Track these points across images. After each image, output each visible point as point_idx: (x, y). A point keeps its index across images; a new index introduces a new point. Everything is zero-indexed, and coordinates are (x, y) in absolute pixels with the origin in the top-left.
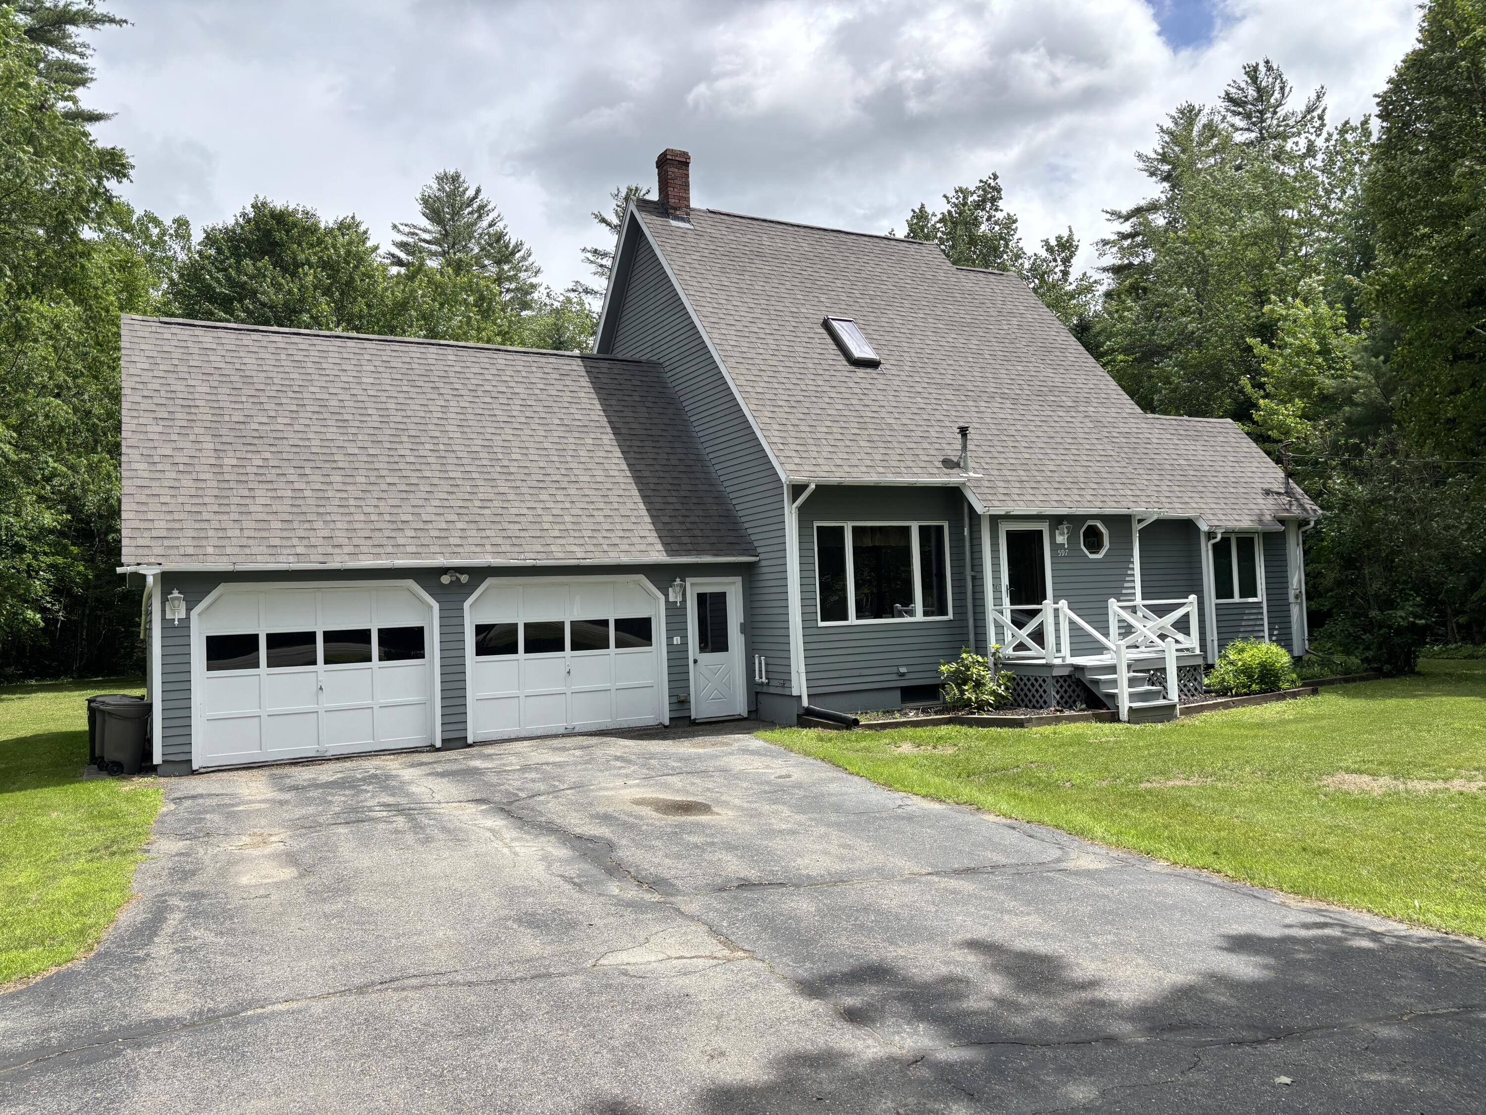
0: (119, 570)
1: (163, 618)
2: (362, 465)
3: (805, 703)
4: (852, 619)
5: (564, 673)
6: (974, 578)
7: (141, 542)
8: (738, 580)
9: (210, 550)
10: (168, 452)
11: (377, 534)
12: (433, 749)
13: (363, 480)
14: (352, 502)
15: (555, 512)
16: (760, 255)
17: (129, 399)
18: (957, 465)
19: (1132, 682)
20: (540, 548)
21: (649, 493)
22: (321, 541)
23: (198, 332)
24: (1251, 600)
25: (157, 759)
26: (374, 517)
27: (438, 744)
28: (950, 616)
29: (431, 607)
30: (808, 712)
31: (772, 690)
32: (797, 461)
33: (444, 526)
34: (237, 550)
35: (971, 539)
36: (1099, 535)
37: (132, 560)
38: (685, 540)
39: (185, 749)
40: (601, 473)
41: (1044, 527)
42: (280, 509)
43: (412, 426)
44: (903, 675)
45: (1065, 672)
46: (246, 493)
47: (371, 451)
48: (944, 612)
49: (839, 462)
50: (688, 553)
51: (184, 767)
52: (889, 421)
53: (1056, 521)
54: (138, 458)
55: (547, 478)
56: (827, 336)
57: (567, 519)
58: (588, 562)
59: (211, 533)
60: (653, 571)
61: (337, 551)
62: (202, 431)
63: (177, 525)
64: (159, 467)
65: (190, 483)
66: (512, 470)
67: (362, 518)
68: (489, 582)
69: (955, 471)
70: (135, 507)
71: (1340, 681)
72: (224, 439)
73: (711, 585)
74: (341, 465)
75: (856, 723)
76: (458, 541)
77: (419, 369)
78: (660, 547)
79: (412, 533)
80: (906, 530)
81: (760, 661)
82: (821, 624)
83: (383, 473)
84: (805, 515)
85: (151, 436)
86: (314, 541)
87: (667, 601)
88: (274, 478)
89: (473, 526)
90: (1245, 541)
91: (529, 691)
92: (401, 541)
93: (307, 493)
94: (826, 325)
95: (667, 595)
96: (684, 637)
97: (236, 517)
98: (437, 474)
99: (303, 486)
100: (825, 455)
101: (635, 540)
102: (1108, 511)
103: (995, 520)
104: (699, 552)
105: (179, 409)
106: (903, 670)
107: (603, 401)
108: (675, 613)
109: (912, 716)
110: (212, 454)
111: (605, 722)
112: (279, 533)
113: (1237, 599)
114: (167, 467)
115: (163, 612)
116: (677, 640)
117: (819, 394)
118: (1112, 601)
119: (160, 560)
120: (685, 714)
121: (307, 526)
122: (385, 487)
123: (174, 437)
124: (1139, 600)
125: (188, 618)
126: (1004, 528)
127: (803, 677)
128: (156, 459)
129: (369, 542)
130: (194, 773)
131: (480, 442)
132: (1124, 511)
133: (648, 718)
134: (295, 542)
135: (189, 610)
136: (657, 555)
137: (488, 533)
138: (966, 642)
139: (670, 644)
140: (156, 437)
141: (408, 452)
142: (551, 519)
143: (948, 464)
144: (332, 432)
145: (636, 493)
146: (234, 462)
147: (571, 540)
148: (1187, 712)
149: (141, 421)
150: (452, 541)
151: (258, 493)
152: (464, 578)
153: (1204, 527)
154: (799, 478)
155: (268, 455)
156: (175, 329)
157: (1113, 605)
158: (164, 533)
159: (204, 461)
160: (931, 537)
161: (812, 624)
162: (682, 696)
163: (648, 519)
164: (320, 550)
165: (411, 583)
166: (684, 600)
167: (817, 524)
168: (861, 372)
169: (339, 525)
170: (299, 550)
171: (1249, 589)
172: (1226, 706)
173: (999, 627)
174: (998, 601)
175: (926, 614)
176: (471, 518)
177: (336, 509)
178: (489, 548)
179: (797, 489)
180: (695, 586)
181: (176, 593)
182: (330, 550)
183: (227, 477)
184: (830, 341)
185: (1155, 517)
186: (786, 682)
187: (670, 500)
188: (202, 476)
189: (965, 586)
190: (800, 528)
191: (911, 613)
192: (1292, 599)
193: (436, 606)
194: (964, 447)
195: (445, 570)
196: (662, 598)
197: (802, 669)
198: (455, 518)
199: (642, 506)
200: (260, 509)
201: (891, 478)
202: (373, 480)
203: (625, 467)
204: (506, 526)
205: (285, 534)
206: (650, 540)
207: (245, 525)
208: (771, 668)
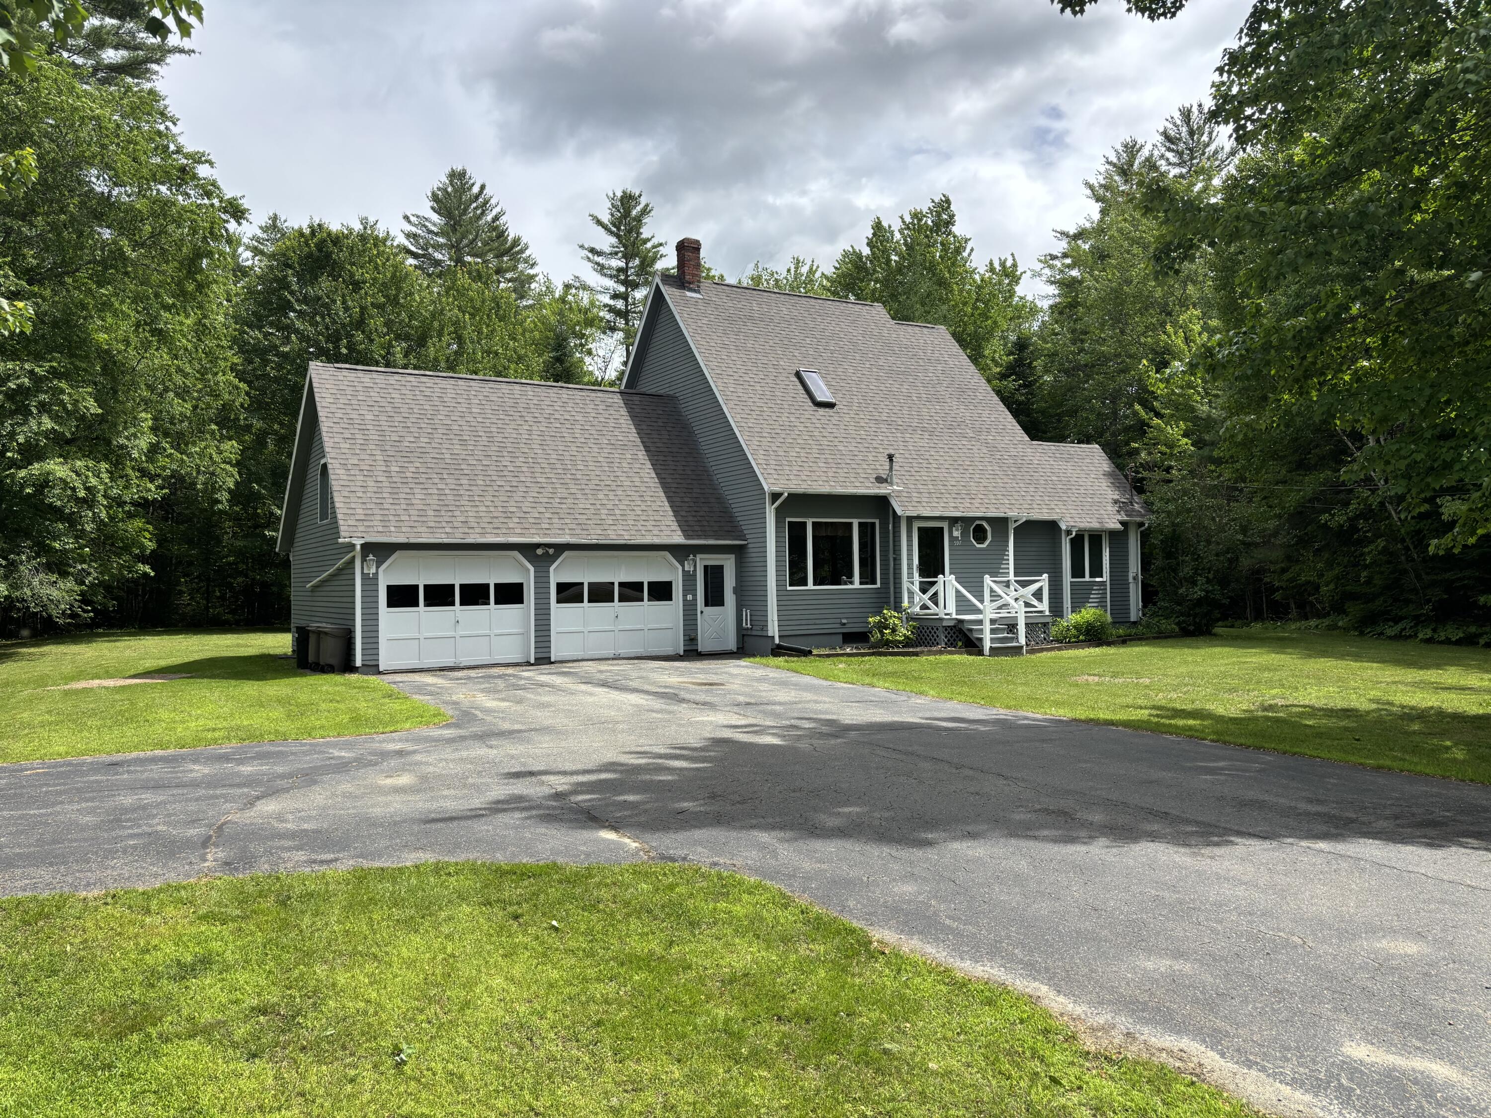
0: (340, 540)
1: (362, 573)
2: (480, 472)
3: (777, 641)
4: (810, 586)
5: (613, 616)
6: (895, 559)
7: (350, 523)
8: (733, 557)
9: (393, 529)
10: (356, 462)
11: (495, 520)
12: (528, 664)
13: (481, 483)
14: (476, 498)
15: (608, 507)
16: (751, 318)
17: (326, 424)
18: (886, 481)
19: (993, 631)
20: (600, 532)
21: (671, 494)
22: (460, 525)
23: (360, 374)
24: (1098, 579)
25: (358, 663)
26: (492, 509)
27: (532, 661)
28: (878, 585)
29: (528, 570)
30: (779, 647)
31: (754, 633)
32: (776, 476)
33: (537, 515)
34: (409, 529)
35: (894, 532)
36: (984, 531)
37: (347, 534)
38: (697, 528)
39: (375, 657)
40: (637, 479)
41: (945, 525)
42: (431, 502)
43: (509, 445)
44: (844, 624)
45: (952, 624)
46: (408, 491)
47: (485, 463)
48: (874, 583)
49: (804, 478)
50: (699, 537)
51: (374, 669)
52: (840, 448)
53: (953, 521)
54: (338, 466)
55: (602, 483)
56: (798, 383)
57: (617, 512)
58: (632, 542)
59: (391, 518)
60: (674, 549)
61: (471, 531)
62: (374, 447)
63: (370, 512)
64: (352, 472)
65: (373, 484)
66: (579, 477)
67: (484, 509)
68: (566, 554)
69: (884, 485)
70: (342, 499)
71: (1155, 638)
72: (389, 453)
73: (714, 560)
74: (466, 472)
75: (810, 652)
76: (547, 526)
77: (510, 402)
78: (680, 533)
79: (517, 520)
80: (850, 525)
81: (746, 613)
82: (789, 588)
83: (494, 478)
84: (780, 513)
85: (343, 451)
86: (456, 524)
87: (683, 570)
88: (424, 481)
89: (556, 516)
90: (1096, 538)
91: (591, 629)
92: (511, 525)
93: (447, 492)
94: (798, 375)
95: (683, 566)
96: (695, 595)
97: (405, 507)
98: (529, 479)
99: (444, 487)
100: (795, 472)
101: (663, 528)
102: (989, 515)
103: (910, 519)
104: (706, 537)
105: (357, 431)
106: (844, 621)
107: (637, 426)
108: (690, 580)
109: (848, 650)
110: (382, 463)
111: (640, 651)
112: (433, 519)
113: (1087, 578)
114: (357, 473)
115: (362, 568)
116: (689, 597)
117: (792, 427)
118: (987, 577)
119: (364, 535)
120: (694, 648)
121: (450, 514)
122: (496, 488)
123: (358, 452)
124: (1012, 577)
125: (377, 573)
126: (916, 525)
127: (776, 623)
128: (350, 467)
129: (491, 526)
130: (380, 673)
131: (555, 457)
132: (1002, 515)
133: (669, 650)
134: (444, 524)
135: (377, 568)
136: (678, 538)
137: (567, 521)
138: (888, 603)
139: (685, 600)
140: (347, 451)
141: (508, 464)
142: (606, 512)
143: (880, 480)
144: (457, 449)
145: (662, 494)
146: (397, 469)
147: (620, 527)
148: (1032, 652)
149: (336, 440)
150: (544, 526)
151: (416, 491)
152: (551, 551)
153: (1064, 527)
154: (776, 489)
155: (418, 465)
156: (345, 373)
157: (988, 579)
158: (363, 517)
159: (378, 468)
160: (867, 531)
161: (783, 588)
162: (693, 635)
163: (671, 513)
164: (461, 530)
165: (516, 554)
166: (695, 570)
167: (788, 520)
168: (822, 411)
169: (470, 514)
170: (448, 530)
171: (1097, 570)
172: (1059, 649)
173: (911, 593)
174: (910, 575)
175: (861, 583)
176: (554, 510)
177: (467, 503)
178: (567, 531)
179: (775, 496)
180: (702, 561)
181: (371, 557)
182: (467, 530)
183: (395, 479)
184: (800, 387)
185: (1024, 519)
186: (765, 627)
187: (686, 500)
188: (380, 479)
189: (888, 565)
190: (777, 522)
191: (852, 583)
192: (1131, 580)
193: (532, 569)
194: (891, 469)
195: (538, 545)
196: (680, 568)
197: (776, 618)
198: (543, 510)
199: (667, 504)
200: (419, 502)
201: (839, 490)
202: (488, 483)
203: (654, 475)
204: (578, 516)
205: (437, 519)
206: (673, 528)
207: (412, 512)
208: (754, 618)
